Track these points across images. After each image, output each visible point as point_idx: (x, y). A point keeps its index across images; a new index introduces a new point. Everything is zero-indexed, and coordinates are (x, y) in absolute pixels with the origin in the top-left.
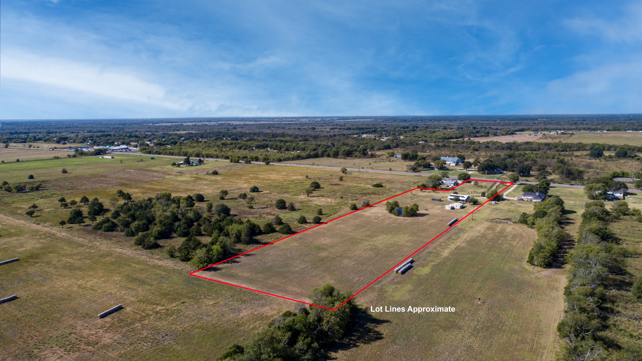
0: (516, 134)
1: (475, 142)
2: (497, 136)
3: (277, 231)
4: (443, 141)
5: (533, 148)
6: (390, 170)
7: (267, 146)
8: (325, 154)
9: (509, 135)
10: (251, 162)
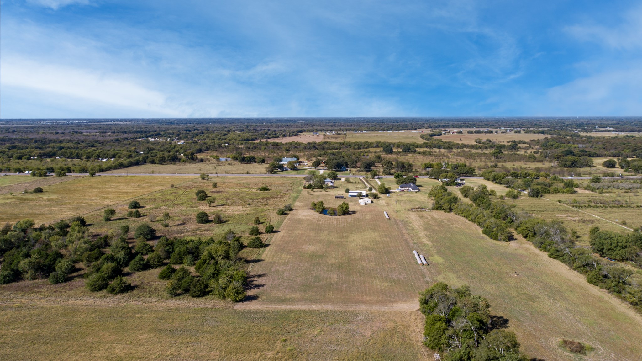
0: (300, 135)
1: (278, 143)
2: (286, 137)
3: (245, 247)
4: (246, 143)
5: (336, 147)
6: (248, 173)
7: (55, 154)
8: (148, 160)
9: (295, 136)
10: (67, 174)
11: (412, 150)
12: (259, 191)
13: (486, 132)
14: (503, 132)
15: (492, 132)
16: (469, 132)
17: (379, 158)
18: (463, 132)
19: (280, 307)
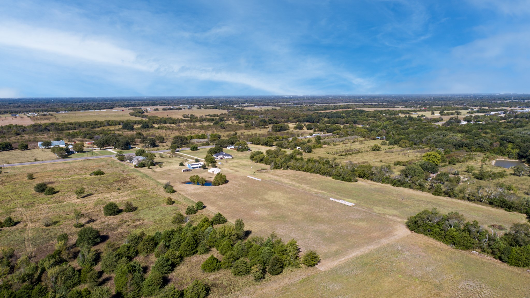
11: (150, 126)
12: (93, 176)
13: (177, 109)
14: (189, 109)
15: (181, 109)
16: (164, 109)
17: (140, 135)
18: (159, 109)
19: (343, 259)
